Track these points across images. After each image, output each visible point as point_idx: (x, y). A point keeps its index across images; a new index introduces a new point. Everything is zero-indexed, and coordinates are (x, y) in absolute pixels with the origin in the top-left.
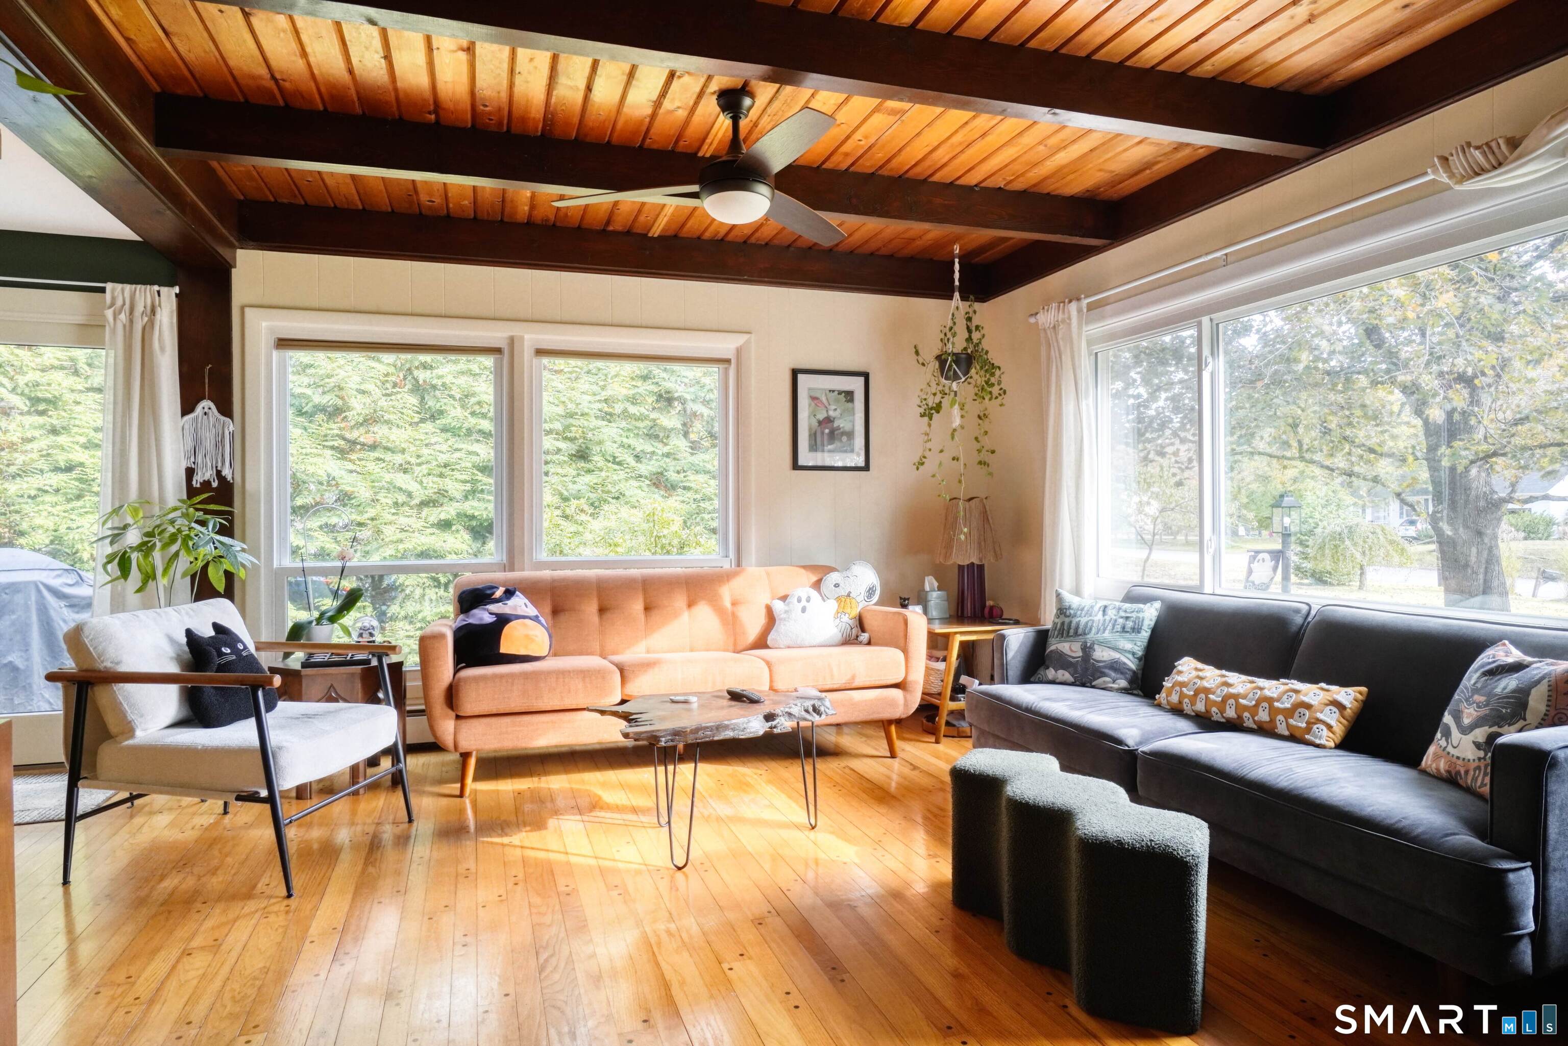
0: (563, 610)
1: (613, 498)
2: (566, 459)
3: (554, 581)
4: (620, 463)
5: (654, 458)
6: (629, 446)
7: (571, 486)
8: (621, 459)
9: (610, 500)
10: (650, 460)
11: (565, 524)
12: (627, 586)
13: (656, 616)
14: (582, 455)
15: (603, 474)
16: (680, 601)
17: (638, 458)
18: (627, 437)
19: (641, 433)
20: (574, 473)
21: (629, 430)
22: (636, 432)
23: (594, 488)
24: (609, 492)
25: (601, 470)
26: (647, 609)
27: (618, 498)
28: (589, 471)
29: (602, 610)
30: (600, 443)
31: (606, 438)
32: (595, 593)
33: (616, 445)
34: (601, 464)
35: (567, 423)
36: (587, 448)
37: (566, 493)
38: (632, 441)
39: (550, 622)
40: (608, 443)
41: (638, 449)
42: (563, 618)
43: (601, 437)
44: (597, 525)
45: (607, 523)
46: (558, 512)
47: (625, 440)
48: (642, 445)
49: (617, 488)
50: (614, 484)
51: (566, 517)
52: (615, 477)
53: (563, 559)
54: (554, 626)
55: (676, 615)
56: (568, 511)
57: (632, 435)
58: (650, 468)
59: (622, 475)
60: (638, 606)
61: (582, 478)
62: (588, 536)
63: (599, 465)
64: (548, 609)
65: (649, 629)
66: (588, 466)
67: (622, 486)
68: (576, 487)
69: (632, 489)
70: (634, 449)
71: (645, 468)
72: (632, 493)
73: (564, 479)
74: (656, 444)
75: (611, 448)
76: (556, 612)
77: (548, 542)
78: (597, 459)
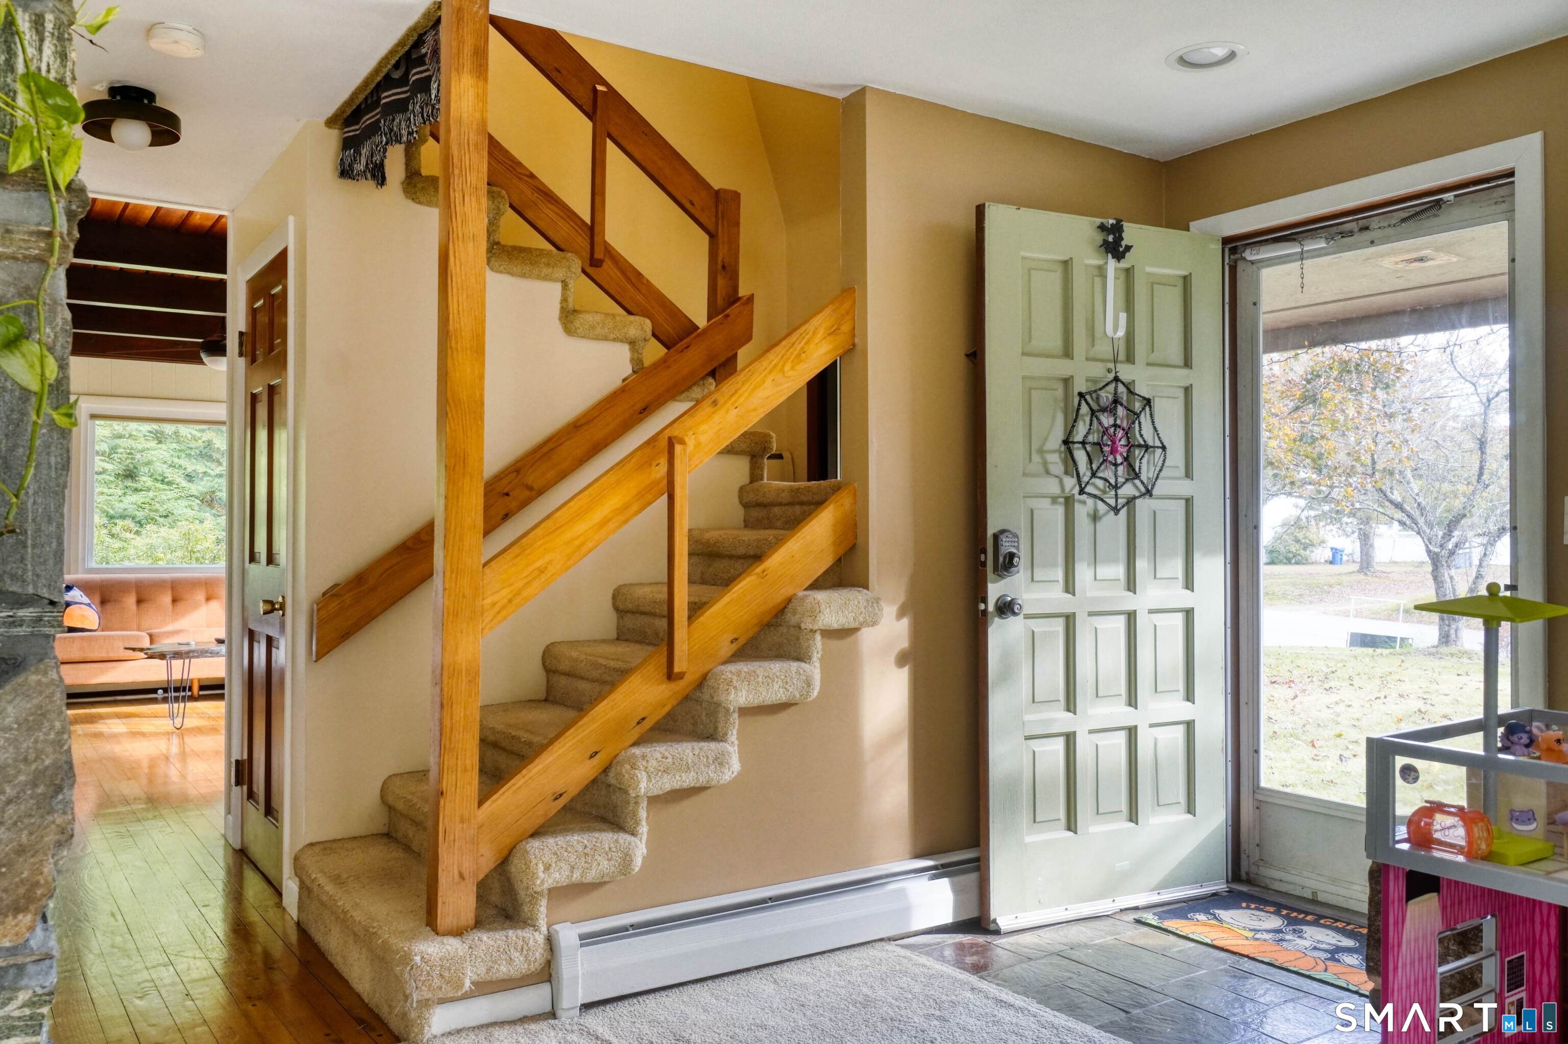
0: (109, 601)
1: (160, 517)
2: (112, 479)
3: (102, 581)
4: (169, 483)
5: (205, 479)
6: (180, 466)
7: (117, 505)
8: (170, 479)
9: (158, 518)
10: (202, 479)
11: (111, 541)
12: (159, 585)
13: (181, 606)
14: (130, 475)
15: (151, 494)
16: (200, 596)
17: (189, 477)
18: (179, 457)
19: (193, 453)
20: (120, 492)
21: (180, 451)
22: (188, 452)
23: (141, 508)
24: (156, 511)
25: (149, 490)
26: (174, 601)
27: (166, 516)
28: (136, 490)
29: (139, 602)
30: (148, 463)
31: (155, 459)
32: (134, 590)
33: (166, 466)
34: (149, 483)
35: (113, 444)
36: (135, 467)
37: (111, 512)
38: (182, 462)
39: (100, 609)
40: (158, 464)
41: (189, 470)
42: (109, 606)
43: (150, 457)
44: (139, 542)
45: (149, 541)
46: (105, 531)
47: (176, 460)
48: (191, 466)
49: (165, 507)
50: (162, 503)
51: (113, 536)
52: (164, 497)
53: (109, 566)
54: (102, 612)
55: (196, 607)
56: (114, 531)
57: (183, 456)
58: (200, 488)
59: (171, 494)
60: (167, 599)
61: (129, 497)
62: (132, 551)
63: (147, 484)
64: (97, 599)
65: (176, 616)
66: (135, 485)
67: (170, 506)
68: (122, 506)
69: (180, 508)
70: (185, 469)
71: (196, 488)
72: (180, 512)
73: (110, 498)
74: (209, 464)
75: (160, 468)
76: (103, 602)
77: (98, 551)
78: (145, 480)
